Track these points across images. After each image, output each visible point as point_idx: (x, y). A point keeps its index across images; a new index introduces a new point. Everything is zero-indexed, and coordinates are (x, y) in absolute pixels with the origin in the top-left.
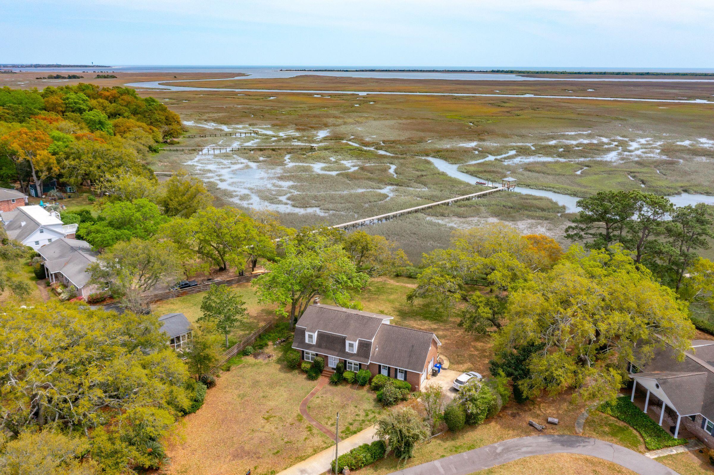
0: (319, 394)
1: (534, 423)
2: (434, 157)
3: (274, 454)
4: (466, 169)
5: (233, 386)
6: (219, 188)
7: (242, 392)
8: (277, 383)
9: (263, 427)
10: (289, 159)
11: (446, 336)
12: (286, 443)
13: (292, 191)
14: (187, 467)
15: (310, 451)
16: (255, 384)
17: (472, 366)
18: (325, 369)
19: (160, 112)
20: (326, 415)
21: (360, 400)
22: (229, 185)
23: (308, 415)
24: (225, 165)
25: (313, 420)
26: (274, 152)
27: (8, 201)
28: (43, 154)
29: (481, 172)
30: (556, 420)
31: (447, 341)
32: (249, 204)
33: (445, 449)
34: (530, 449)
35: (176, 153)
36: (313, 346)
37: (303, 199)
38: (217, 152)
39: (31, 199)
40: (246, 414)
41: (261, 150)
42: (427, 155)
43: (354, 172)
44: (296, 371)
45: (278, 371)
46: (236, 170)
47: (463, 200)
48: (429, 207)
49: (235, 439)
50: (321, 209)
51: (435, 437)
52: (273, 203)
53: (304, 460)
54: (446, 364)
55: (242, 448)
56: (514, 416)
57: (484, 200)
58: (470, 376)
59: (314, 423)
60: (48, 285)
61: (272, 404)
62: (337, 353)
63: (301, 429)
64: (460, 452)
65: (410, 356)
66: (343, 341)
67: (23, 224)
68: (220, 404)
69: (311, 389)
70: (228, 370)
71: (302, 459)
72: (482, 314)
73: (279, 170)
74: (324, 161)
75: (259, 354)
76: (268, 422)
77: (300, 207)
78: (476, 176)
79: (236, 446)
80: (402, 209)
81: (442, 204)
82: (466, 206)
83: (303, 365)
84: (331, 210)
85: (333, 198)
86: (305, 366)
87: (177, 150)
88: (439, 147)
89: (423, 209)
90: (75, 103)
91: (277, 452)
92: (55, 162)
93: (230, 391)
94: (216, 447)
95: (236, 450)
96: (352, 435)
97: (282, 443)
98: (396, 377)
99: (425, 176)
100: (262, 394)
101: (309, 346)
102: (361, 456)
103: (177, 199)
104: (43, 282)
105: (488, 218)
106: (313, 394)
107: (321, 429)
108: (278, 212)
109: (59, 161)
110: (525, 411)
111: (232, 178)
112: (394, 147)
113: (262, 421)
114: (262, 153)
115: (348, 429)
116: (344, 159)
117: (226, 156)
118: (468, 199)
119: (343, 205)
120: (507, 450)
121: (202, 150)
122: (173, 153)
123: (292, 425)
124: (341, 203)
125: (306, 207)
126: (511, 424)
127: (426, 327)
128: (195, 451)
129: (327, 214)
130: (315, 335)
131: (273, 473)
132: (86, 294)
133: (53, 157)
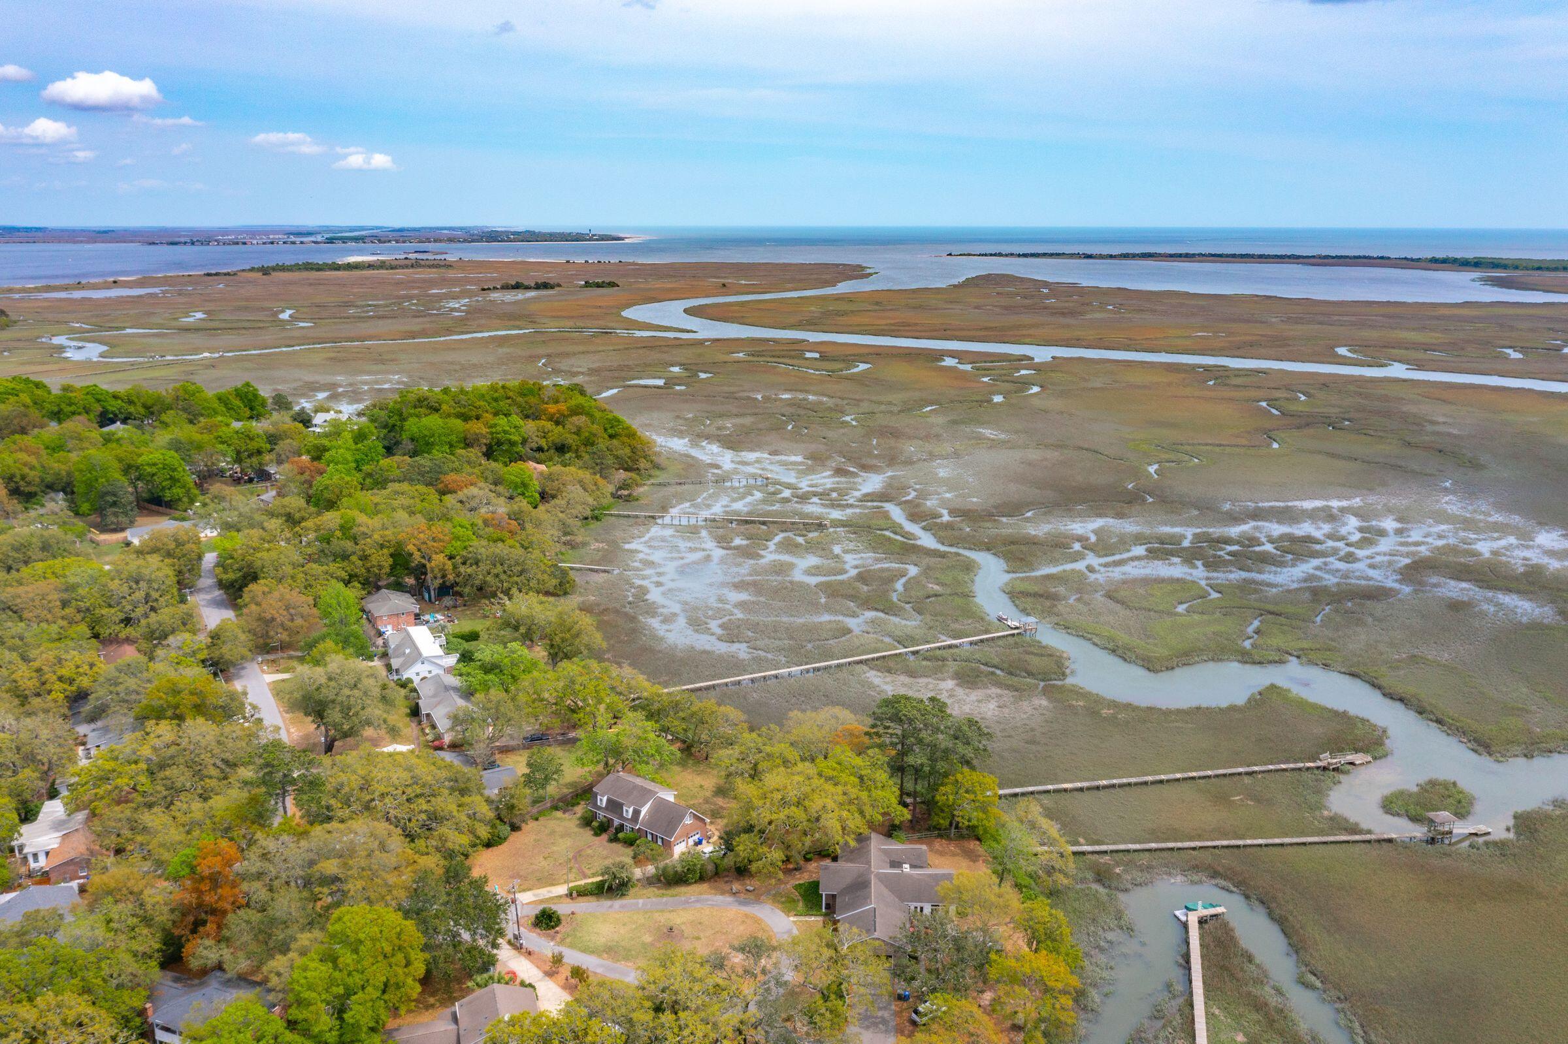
0: (593, 846)
1: (735, 888)
3: (537, 880)
4: (1015, 585)
5: (534, 832)
7: (539, 837)
8: (568, 834)
9: (540, 862)
12: (550, 873)
13: (736, 611)
15: (560, 881)
16: (553, 832)
18: (608, 829)
19: (626, 439)
20: (589, 862)
23: (576, 859)
25: (577, 863)
26: (762, 529)
28: (439, 559)
30: (753, 889)
33: (654, 893)
34: (714, 903)
35: (624, 521)
36: (603, 808)
39: (423, 605)
40: (533, 852)
41: (747, 522)
42: (988, 550)
44: (587, 828)
45: (573, 826)
47: (946, 647)
51: (654, 886)
52: (697, 631)
53: (555, 886)
59: (577, 865)
60: (420, 723)
61: (555, 848)
62: (618, 816)
63: (565, 867)
64: (663, 897)
65: (667, 825)
66: (622, 806)
67: (407, 651)
68: (518, 843)
69: (590, 842)
70: (537, 819)
71: (553, 885)
75: (567, 810)
76: (545, 860)
84: (760, 649)
85: (777, 628)
86: (595, 824)
87: (628, 517)
90: (505, 432)
91: (540, 879)
92: (451, 567)
93: (530, 835)
97: (547, 873)
98: (657, 842)
99: (940, 595)
100: (553, 841)
101: (600, 808)
102: (587, 889)
104: (415, 719)
106: (590, 845)
107: (578, 869)
109: (455, 567)
112: (953, 528)
113: (541, 859)
115: (597, 872)
119: (780, 643)
120: (697, 901)
121: (663, 517)
122: (621, 521)
123: (560, 864)
124: (780, 639)
126: (718, 886)
130: (605, 799)
131: (530, 890)
132: (447, 739)
133: (449, 563)
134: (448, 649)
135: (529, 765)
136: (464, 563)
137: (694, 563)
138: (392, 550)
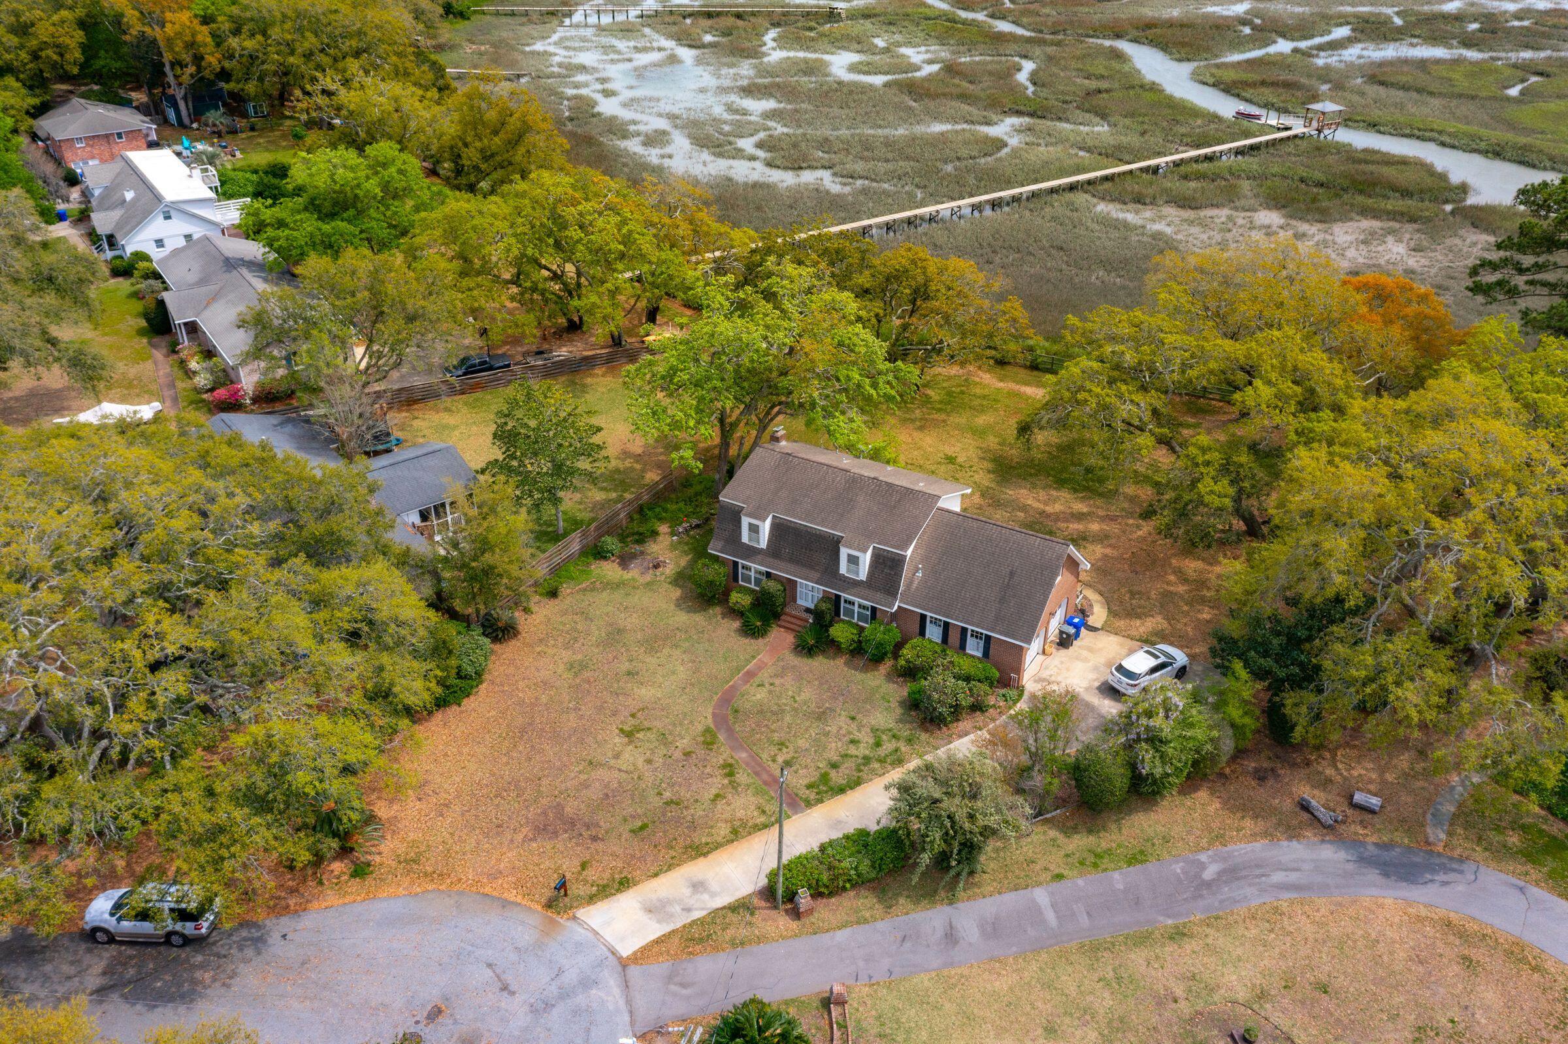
0: (764, 676)
1: (1314, 803)
2: (1135, 41)
3: (632, 831)
4: (1212, 75)
5: (560, 639)
6: (599, 114)
7: (580, 657)
8: (667, 637)
9: (617, 756)
10: (774, 40)
11: (1107, 537)
12: (666, 803)
13: (771, 124)
14: (423, 848)
15: (723, 830)
16: (615, 635)
17: (1165, 624)
18: (787, 610)
20: (776, 737)
21: (865, 701)
22: (625, 105)
23: (730, 731)
24: (619, 52)
25: (742, 748)
26: (740, 23)
27: (107, 136)
28: (181, 21)
29: (1253, 85)
30: (1375, 801)
31: (1108, 551)
32: (663, 157)
33: (1067, 856)
34: (1293, 877)
35: (509, 20)
36: (760, 551)
37: (795, 146)
38: (606, 20)
39: (167, 132)
40: (581, 717)
41: (709, 15)
42: (1118, 36)
43: (930, 78)
44: (718, 610)
45: (672, 607)
46: (645, 67)
47: (1196, 160)
48: (1106, 178)
49: (545, 782)
50: (835, 174)
51: (1046, 821)
52: (720, 155)
53: (705, 855)
54: (1099, 615)
55: (559, 808)
56: (1261, 776)
57: (1251, 163)
58: (1157, 657)
59: (744, 755)
60: (173, 350)
61: (646, 693)
62: (817, 575)
63: (708, 770)
64: (1105, 870)
65: (1002, 600)
66: (833, 545)
68: (521, 684)
69: (748, 661)
70: (553, 594)
71: (699, 851)
72: (1207, 499)
73: (746, 70)
74: (859, 47)
75: (633, 556)
76: (630, 742)
77: (786, 168)
78: (1238, 96)
79: (544, 801)
80: (1036, 181)
81: (1141, 169)
82: (1200, 176)
83: (735, 597)
84: (861, 177)
85: (867, 145)
86: (738, 598)
87: (513, 14)
88: (1150, 14)
89: (1090, 182)
91: (642, 828)
92: (209, 40)
93: (550, 651)
94: (496, 801)
95: (545, 813)
96: (833, 796)
97: (657, 802)
98: (963, 646)
99: (1107, 91)
100: (625, 666)
101: (751, 552)
102: (845, 864)
103: (478, 144)
104: (163, 341)
105: (1255, 210)
106: (750, 675)
107: (757, 774)
108: (730, 179)
109: (218, 39)
110: (1294, 765)
111: (631, 88)
112: (1038, 14)
113: (617, 740)
114: (709, 22)
115: (824, 778)
116: (908, 44)
117: (626, 30)
118: (1209, 158)
119: (890, 166)
120: (1232, 874)
121: (570, 15)
122: (504, 20)
123: (687, 754)
124: (887, 161)
125: (801, 168)
126: (1250, 799)
127: (1058, 507)
128: (446, 805)
129: (847, 189)
130: (766, 527)
131: (624, 884)
132: (249, 380)
133: (205, 29)
134: (225, 190)
135: (504, 437)
136: (236, 32)
137: (655, 65)
138: (80, 12)
